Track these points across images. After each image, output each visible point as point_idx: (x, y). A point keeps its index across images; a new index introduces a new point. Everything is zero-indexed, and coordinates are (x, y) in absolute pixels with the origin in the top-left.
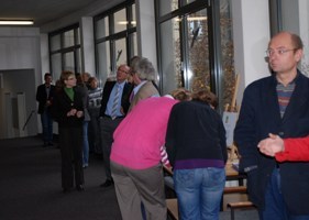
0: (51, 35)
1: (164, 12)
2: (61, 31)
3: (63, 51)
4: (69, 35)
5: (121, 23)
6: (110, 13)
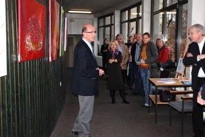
0: (99, 18)
1: (156, 10)
2: (104, 17)
3: (105, 26)
4: (108, 19)
5: (134, 14)
6: (129, 9)
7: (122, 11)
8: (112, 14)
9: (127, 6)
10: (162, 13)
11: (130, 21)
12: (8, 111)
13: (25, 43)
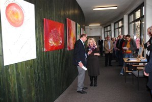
0: (104, 28)
2: (107, 27)
3: (107, 31)
6: (118, 22)
7: (115, 23)
8: (110, 25)
9: (117, 21)
10: (133, 23)
11: (119, 28)
12: (39, 75)
13: (49, 42)
